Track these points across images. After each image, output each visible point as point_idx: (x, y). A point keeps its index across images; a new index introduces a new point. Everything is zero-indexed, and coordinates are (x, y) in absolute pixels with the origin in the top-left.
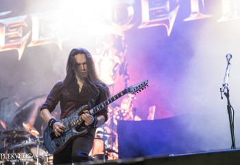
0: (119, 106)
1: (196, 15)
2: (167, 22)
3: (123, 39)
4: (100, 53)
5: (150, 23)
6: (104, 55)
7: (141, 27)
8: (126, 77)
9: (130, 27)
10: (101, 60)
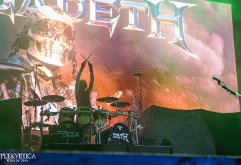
0: (68, 87)
1: (132, 26)
2: (110, 25)
3: (73, 29)
4: (52, 36)
5: (96, 23)
6: (55, 39)
7: (89, 23)
8: (74, 63)
9: (79, 20)
10: (52, 43)
